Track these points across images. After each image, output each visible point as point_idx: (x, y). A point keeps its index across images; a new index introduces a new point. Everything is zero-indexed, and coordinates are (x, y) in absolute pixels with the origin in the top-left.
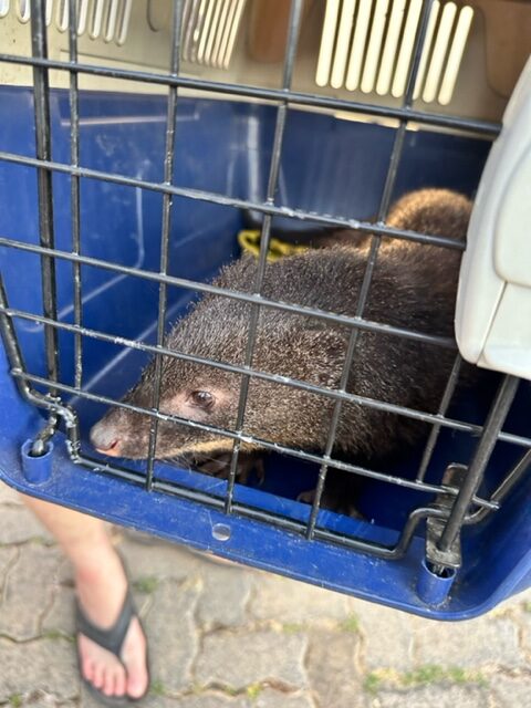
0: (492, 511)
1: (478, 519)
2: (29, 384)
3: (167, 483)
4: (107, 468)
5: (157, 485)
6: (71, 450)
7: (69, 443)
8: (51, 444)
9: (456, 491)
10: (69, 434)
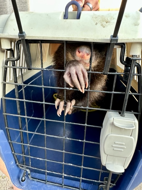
0: (114, 186)
1: (112, 187)
2: (20, 166)
3: (50, 182)
4: (37, 180)
5: (48, 183)
6: (29, 177)
7: (29, 176)
8: (26, 177)
9: (107, 182)
10: (29, 174)
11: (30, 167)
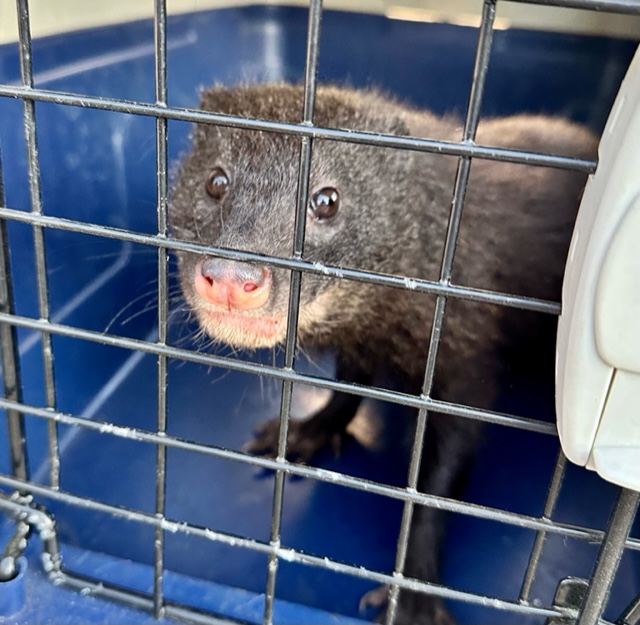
4: (100, 588)
5: (171, 610)
6: (49, 566)
7: (46, 557)
8: (23, 561)
9: (575, 613)
10: (46, 546)
11: (54, 492)
